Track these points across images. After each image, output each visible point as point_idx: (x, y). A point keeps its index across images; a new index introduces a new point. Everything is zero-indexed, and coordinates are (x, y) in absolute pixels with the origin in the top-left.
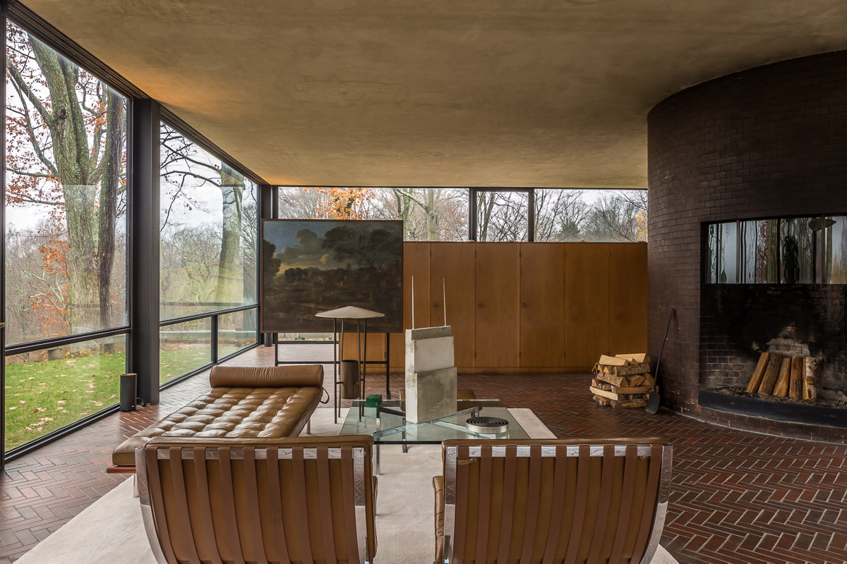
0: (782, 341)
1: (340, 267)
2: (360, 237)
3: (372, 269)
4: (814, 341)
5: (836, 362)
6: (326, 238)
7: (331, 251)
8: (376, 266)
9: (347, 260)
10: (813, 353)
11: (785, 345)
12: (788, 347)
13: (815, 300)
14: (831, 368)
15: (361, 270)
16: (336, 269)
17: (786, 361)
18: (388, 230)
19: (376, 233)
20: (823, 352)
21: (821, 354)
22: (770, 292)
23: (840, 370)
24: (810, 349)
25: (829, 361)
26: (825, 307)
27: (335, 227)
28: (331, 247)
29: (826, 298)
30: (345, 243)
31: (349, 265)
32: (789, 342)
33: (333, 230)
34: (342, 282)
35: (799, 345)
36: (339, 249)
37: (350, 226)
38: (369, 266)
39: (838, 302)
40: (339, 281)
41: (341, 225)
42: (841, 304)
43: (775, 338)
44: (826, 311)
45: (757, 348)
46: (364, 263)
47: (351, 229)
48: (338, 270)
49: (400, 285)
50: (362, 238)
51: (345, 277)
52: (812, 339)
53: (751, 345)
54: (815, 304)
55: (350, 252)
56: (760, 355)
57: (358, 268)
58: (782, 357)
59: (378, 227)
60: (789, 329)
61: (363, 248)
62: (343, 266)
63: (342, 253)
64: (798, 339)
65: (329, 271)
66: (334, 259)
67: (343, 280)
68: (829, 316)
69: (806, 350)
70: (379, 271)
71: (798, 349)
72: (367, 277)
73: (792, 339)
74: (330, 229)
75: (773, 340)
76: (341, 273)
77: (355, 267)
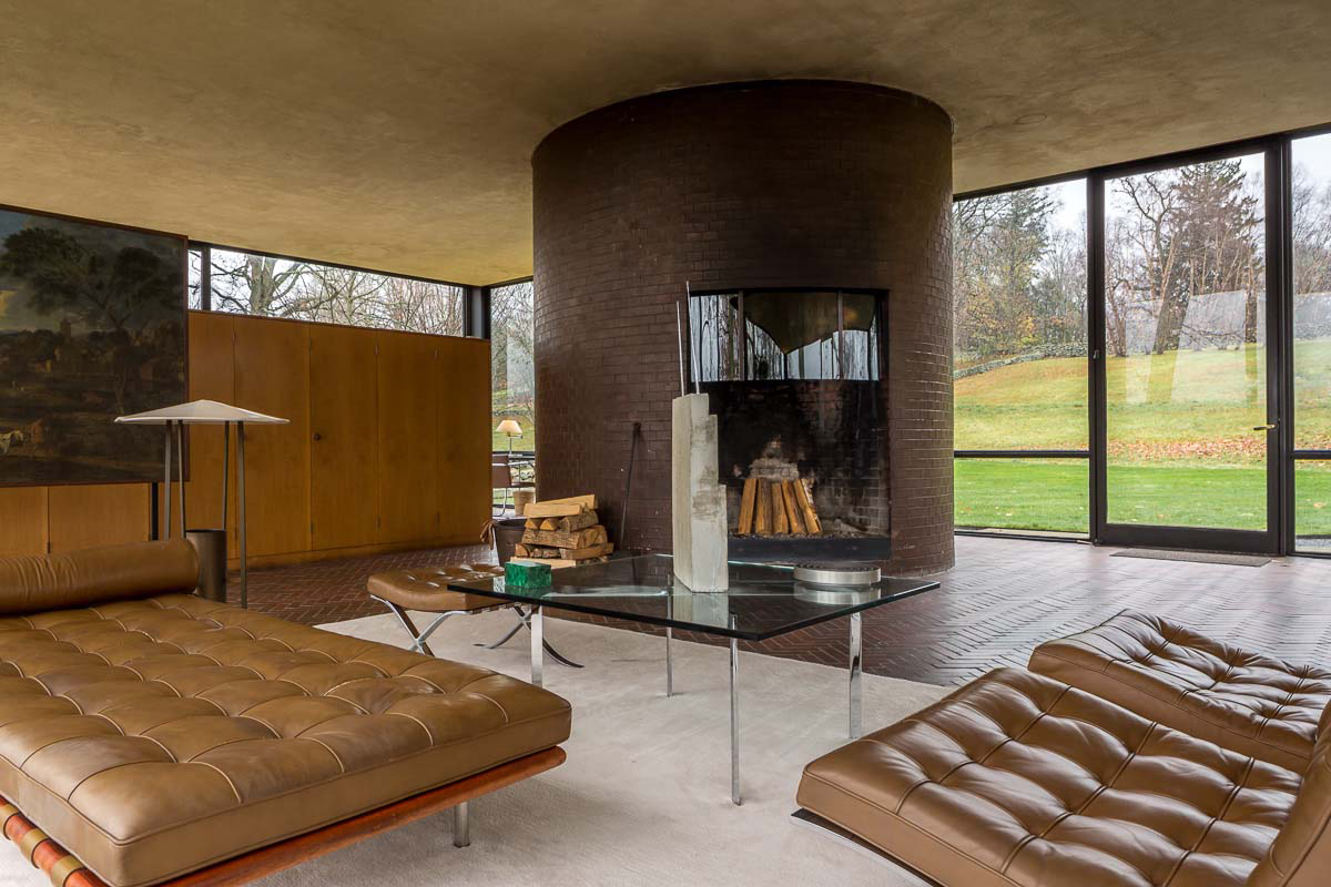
0: (766, 462)
1: (43, 328)
2: (93, 259)
3: (121, 337)
4: (804, 459)
5: (833, 483)
6: (6, 251)
7: (22, 286)
8: (132, 332)
9: (61, 310)
10: (803, 473)
11: (769, 467)
12: (772, 469)
13: (804, 405)
14: (826, 492)
15: (95, 336)
16: (33, 330)
17: (776, 487)
18: (155, 253)
19: (130, 256)
20: (815, 471)
21: (813, 474)
22: (752, 396)
23: (838, 492)
24: (800, 470)
25: (823, 482)
26: (816, 414)
27: (32, 227)
28: (18, 273)
29: (818, 401)
30: (57, 270)
31: (66, 324)
32: (775, 462)
33: (27, 234)
34: (48, 364)
35: (786, 465)
36: (40, 282)
37: (68, 230)
38: (114, 329)
39: (833, 406)
40: (41, 361)
41: (46, 224)
42: (837, 409)
43: (759, 458)
44: (818, 419)
45: (740, 473)
46: (103, 319)
47: (72, 239)
48: (39, 332)
49: (181, 377)
50: (95, 264)
51: (57, 352)
52: (801, 456)
53: (732, 471)
54: (804, 410)
55: (70, 294)
56: (743, 483)
57: (89, 331)
58: (771, 482)
59: (136, 243)
60: (774, 444)
61: (100, 286)
62: (52, 323)
63: (49, 292)
64: (785, 457)
65: (16, 334)
66: (29, 306)
67: (52, 357)
68: (822, 425)
69: (795, 471)
70: (138, 344)
71: (785, 472)
72: (109, 356)
73: (778, 458)
74: (17, 231)
75: (757, 461)
76: (44, 344)
77: (80, 329)
